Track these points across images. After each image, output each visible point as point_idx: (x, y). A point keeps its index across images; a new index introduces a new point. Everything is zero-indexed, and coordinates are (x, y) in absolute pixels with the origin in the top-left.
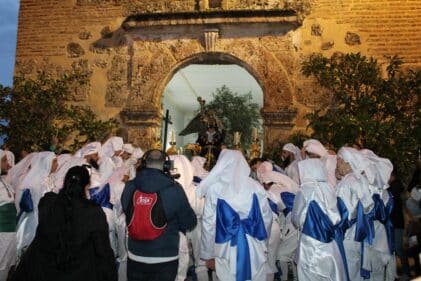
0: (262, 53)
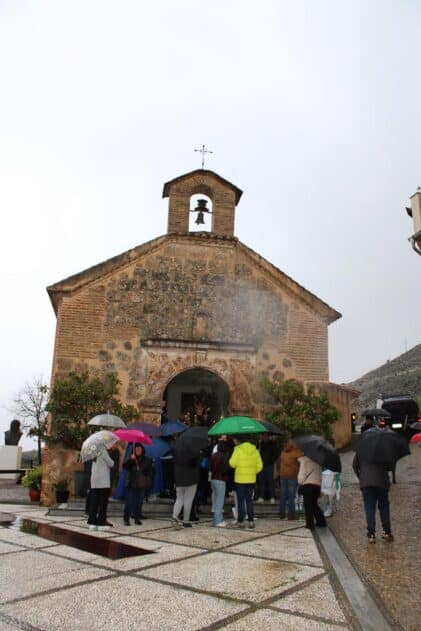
0: (232, 370)
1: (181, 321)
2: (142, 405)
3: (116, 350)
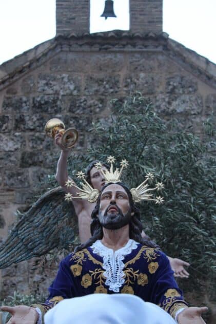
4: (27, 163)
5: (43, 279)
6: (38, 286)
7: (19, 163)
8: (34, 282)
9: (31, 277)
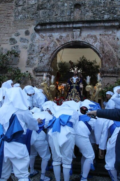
0: (101, 41)
1: (63, 11)
2: (36, 71)
3: (20, 36)
4: (39, 8)
5: (44, 55)
6: (42, 58)
7: (36, 9)
8: (40, 57)
9: (39, 55)
